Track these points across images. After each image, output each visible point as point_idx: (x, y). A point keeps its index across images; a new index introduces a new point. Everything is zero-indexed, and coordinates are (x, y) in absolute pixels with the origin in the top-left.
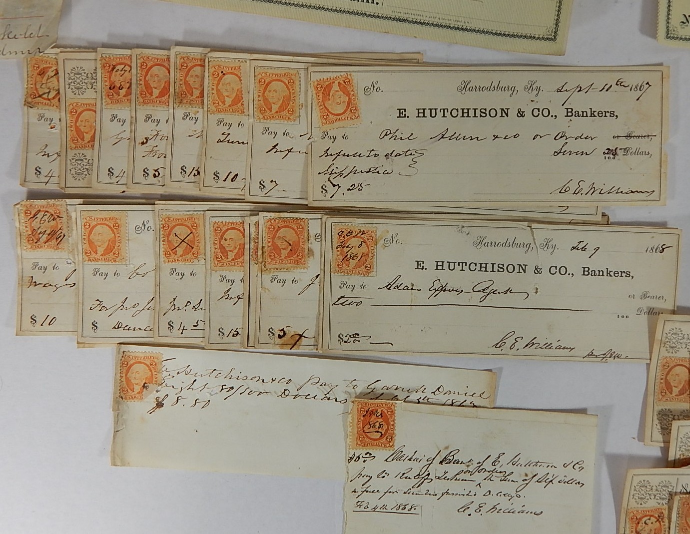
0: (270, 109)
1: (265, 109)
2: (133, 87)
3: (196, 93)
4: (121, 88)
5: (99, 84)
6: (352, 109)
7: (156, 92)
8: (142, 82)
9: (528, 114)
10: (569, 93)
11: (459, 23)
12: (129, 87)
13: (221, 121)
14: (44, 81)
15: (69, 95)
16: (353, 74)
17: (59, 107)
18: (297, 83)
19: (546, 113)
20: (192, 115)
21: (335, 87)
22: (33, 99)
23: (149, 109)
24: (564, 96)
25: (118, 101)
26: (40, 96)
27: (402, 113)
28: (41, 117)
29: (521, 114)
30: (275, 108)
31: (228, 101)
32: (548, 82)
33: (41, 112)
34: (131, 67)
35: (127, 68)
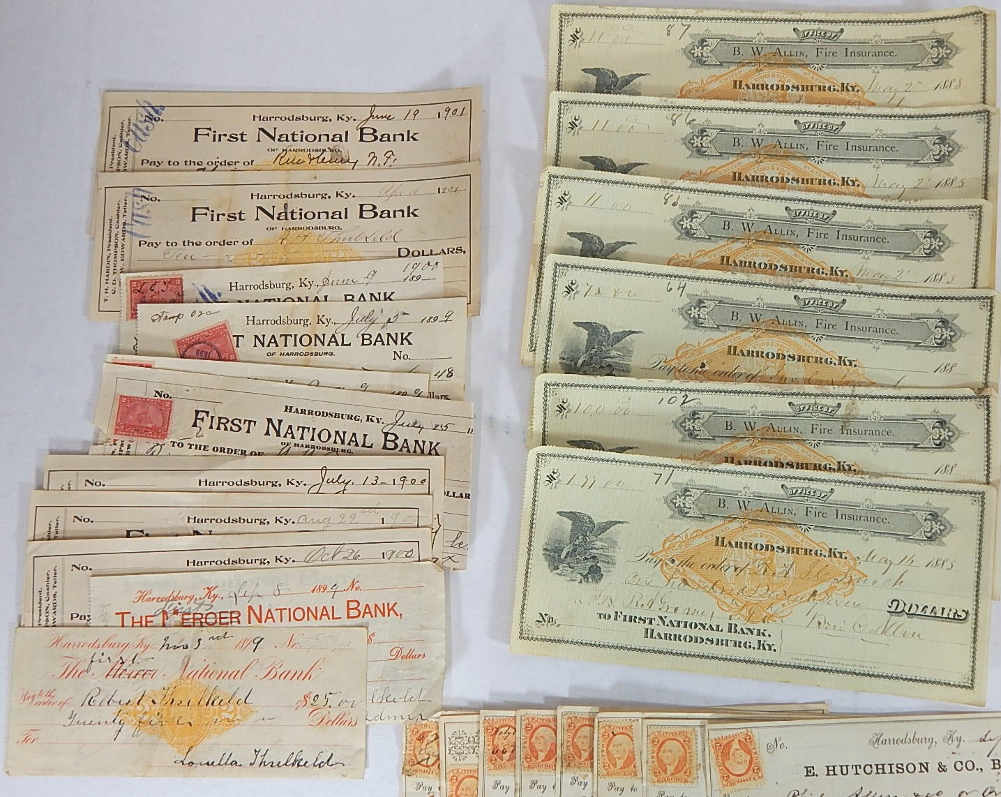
0: (665, 771)
1: (660, 771)
2: (518, 750)
3: (585, 755)
4: (504, 752)
5: (481, 748)
6: (754, 768)
7: (542, 756)
8: (527, 745)
9: (950, 768)
10: (993, 743)
11: (865, 669)
12: (514, 751)
13: (612, 786)
14: (423, 747)
15: (449, 761)
16: (754, 730)
17: (439, 774)
18: (693, 742)
19: (970, 766)
20: (581, 779)
21: (735, 745)
22: (412, 766)
23: (534, 775)
24: (988, 746)
25: (501, 767)
26: (419, 763)
27: (809, 772)
28: (420, 785)
29: (942, 768)
30: (670, 769)
31: (620, 763)
32: (969, 730)
33: (420, 780)
34: (515, 729)
35: (511, 730)
